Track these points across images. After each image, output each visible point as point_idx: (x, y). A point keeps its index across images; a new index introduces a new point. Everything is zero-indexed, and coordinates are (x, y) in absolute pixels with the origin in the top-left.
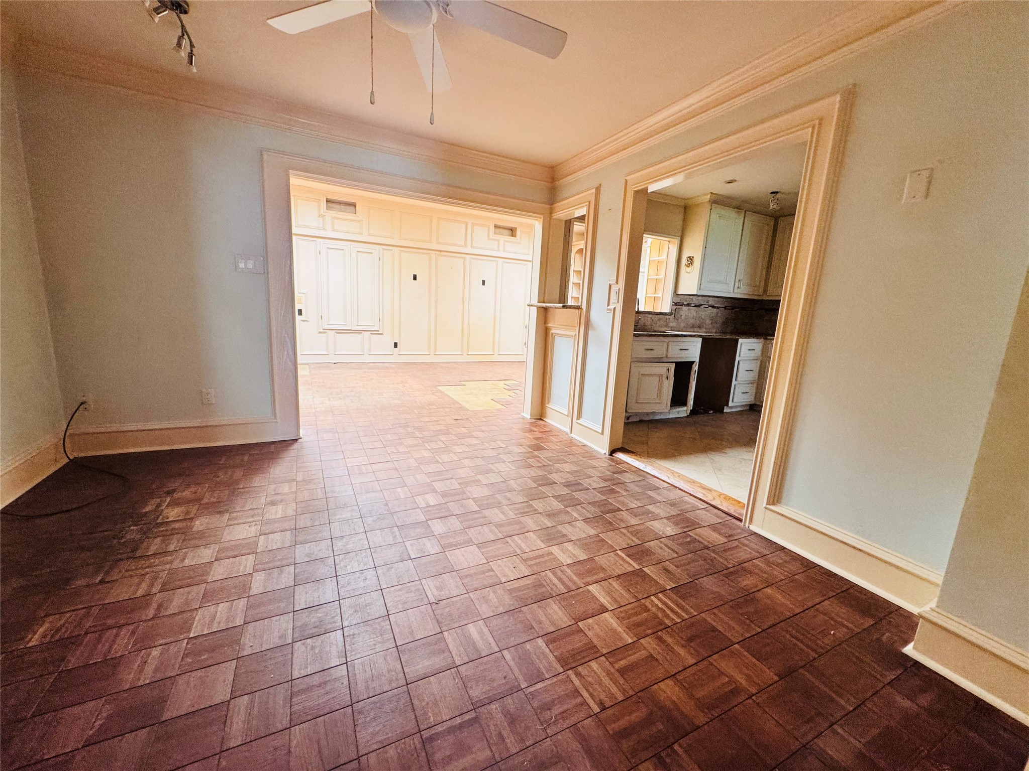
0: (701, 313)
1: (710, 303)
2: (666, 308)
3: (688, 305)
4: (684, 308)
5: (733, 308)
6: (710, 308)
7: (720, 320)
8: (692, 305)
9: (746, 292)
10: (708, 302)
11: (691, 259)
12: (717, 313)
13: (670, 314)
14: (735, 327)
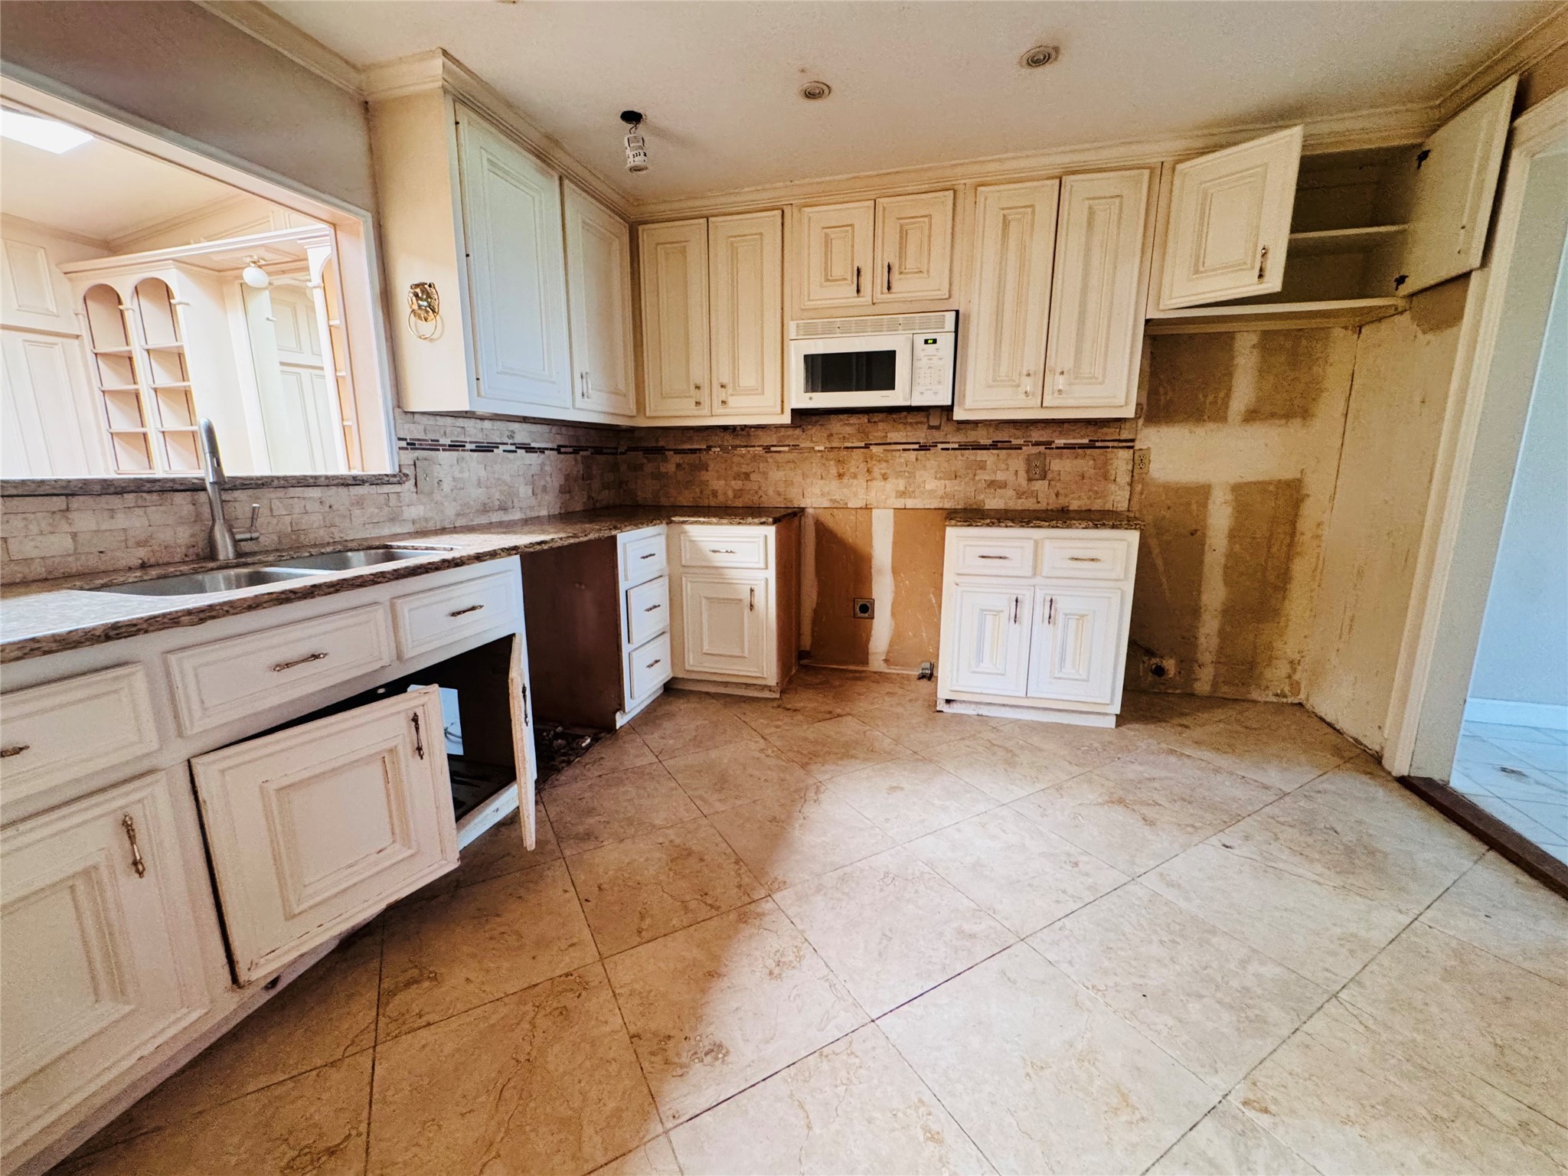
0: (497, 467)
1: (519, 439)
2: (381, 460)
3: (455, 446)
4: (442, 455)
5: (576, 451)
6: (522, 451)
7: (554, 482)
8: (469, 446)
9: (600, 409)
10: (511, 437)
11: (424, 292)
12: (543, 465)
13: (399, 478)
14: (589, 497)
